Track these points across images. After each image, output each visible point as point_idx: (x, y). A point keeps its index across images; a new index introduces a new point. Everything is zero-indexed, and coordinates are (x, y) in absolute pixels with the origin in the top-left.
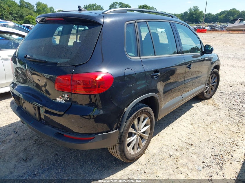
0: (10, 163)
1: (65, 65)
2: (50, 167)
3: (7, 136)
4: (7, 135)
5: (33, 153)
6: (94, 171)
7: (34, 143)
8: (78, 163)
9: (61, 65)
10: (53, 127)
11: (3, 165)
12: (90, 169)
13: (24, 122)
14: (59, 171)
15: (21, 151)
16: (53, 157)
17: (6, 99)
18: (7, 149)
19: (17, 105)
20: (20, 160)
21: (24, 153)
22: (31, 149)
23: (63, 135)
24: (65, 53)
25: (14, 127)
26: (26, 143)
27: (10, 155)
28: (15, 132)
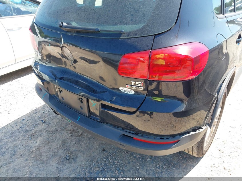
0: (51, 165)
1: (136, 35)
2: (103, 169)
3: (34, 128)
4: (35, 126)
5: (75, 149)
6: (160, 171)
7: (71, 135)
8: (135, 161)
9: (128, 35)
10: (114, 126)
11: (43, 168)
12: (154, 169)
13: (58, 113)
14: (116, 174)
15: (59, 147)
16: (101, 153)
17: (18, 78)
18: (41, 146)
19: (47, 93)
20: (62, 161)
21: (63, 150)
22: (70, 143)
23: (133, 138)
24: (132, 15)
25: (39, 114)
26: (61, 136)
27: (47, 154)
28: (42, 121)
